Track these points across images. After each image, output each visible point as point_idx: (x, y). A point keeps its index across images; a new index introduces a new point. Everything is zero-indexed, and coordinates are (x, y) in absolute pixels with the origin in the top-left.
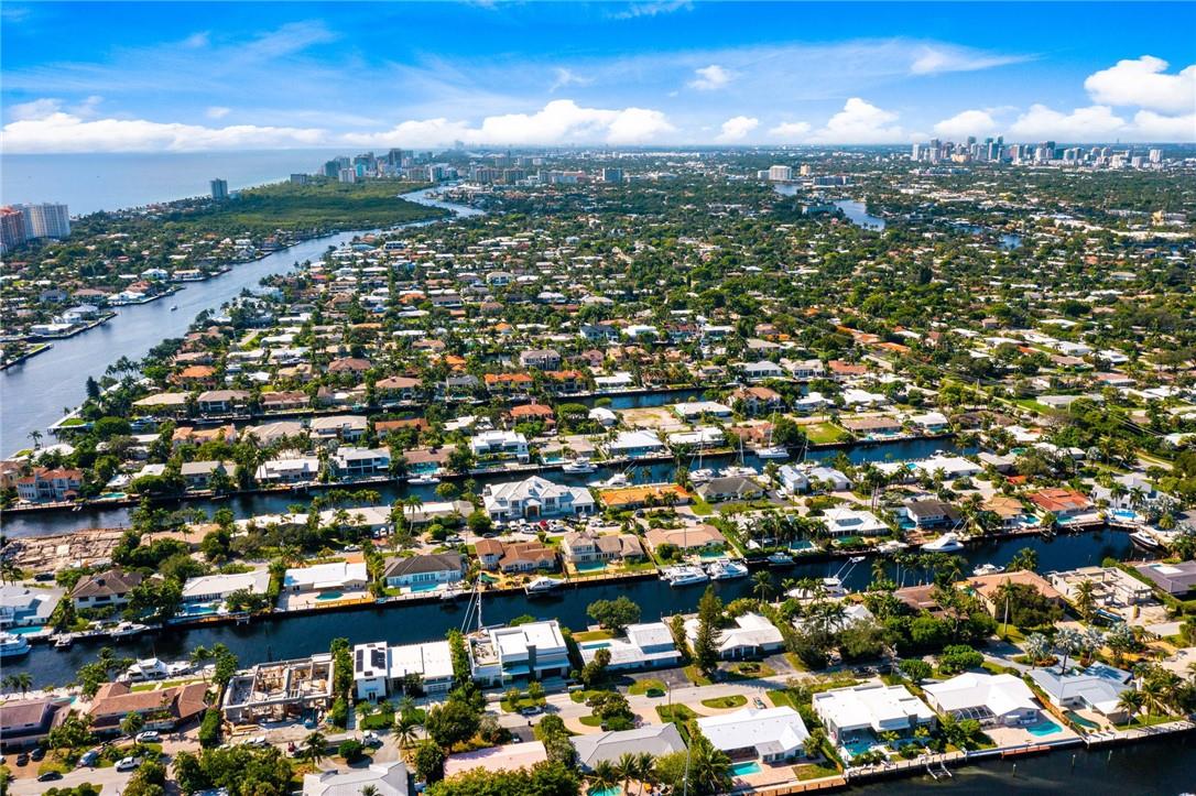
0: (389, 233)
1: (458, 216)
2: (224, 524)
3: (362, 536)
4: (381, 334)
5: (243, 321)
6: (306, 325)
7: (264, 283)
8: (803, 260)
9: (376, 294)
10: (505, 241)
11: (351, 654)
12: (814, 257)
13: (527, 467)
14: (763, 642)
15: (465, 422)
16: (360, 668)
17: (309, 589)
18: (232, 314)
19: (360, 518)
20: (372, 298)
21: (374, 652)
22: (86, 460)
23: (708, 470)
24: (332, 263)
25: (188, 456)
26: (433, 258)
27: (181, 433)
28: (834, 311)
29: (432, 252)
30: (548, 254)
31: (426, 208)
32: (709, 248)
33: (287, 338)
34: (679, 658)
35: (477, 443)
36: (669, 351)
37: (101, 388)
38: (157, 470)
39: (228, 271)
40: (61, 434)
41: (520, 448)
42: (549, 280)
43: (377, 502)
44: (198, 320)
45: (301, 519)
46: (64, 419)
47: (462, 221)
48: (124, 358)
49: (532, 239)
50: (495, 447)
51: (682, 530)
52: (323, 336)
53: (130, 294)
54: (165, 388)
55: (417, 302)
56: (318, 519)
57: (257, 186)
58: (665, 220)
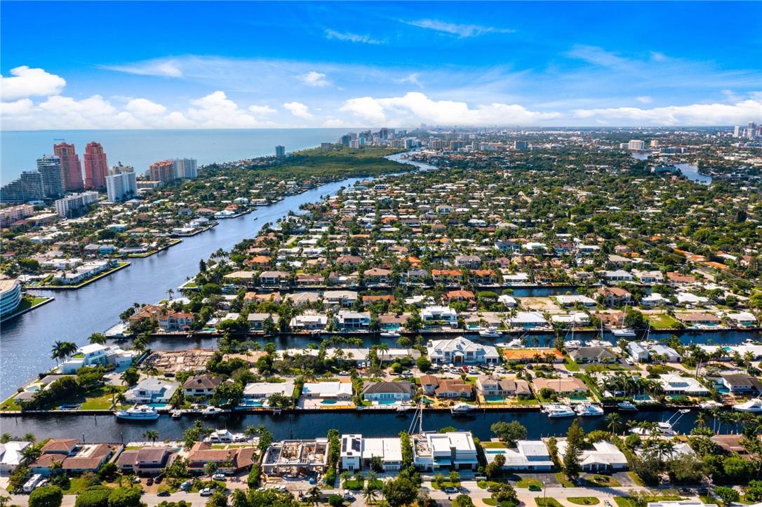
0: (377, 179)
1: (421, 170)
2: (270, 352)
3: (351, 366)
4: (369, 241)
5: (288, 230)
6: (325, 234)
7: (302, 208)
8: (651, 203)
9: (368, 217)
10: (449, 186)
11: (340, 440)
12: (658, 201)
13: (456, 331)
14: (612, 462)
15: (418, 299)
16: (344, 450)
17: (317, 396)
18: (283, 226)
19: (350, 355)
20: (365, 219)
21: (354, 441)
22: (196, 307)
23: (578, 341)
24: (342, 197)
25: (253, 309)
26: (403, 196)
27: (249, 296)
28: (672, 239)
29: (403, 192)
30: (476, 195)
31: (401, 164)
32: (585, 193)
33: (313, 241)
34: (552, 466)
35: (425, 313)
36: (554, 261)
37: (207, 266)
38: (234, 317)
39: (283, 199)
40: (184, 292)
41: (452, 318)
42: (476, 212)
43: (361, 346)
44: (263, 229)
45: (315, 353)
46: (187, 283)
47: (423, 173)
48: (221, 250)
49: (466, 185)
50: (436, 317)
51: (558, 380)
52: (334, 241)
53: (227, 212)
54: (242, 268)
55: (392, 223)
56: (325, 354)
57: (302, 150)
58: (555, 175)
